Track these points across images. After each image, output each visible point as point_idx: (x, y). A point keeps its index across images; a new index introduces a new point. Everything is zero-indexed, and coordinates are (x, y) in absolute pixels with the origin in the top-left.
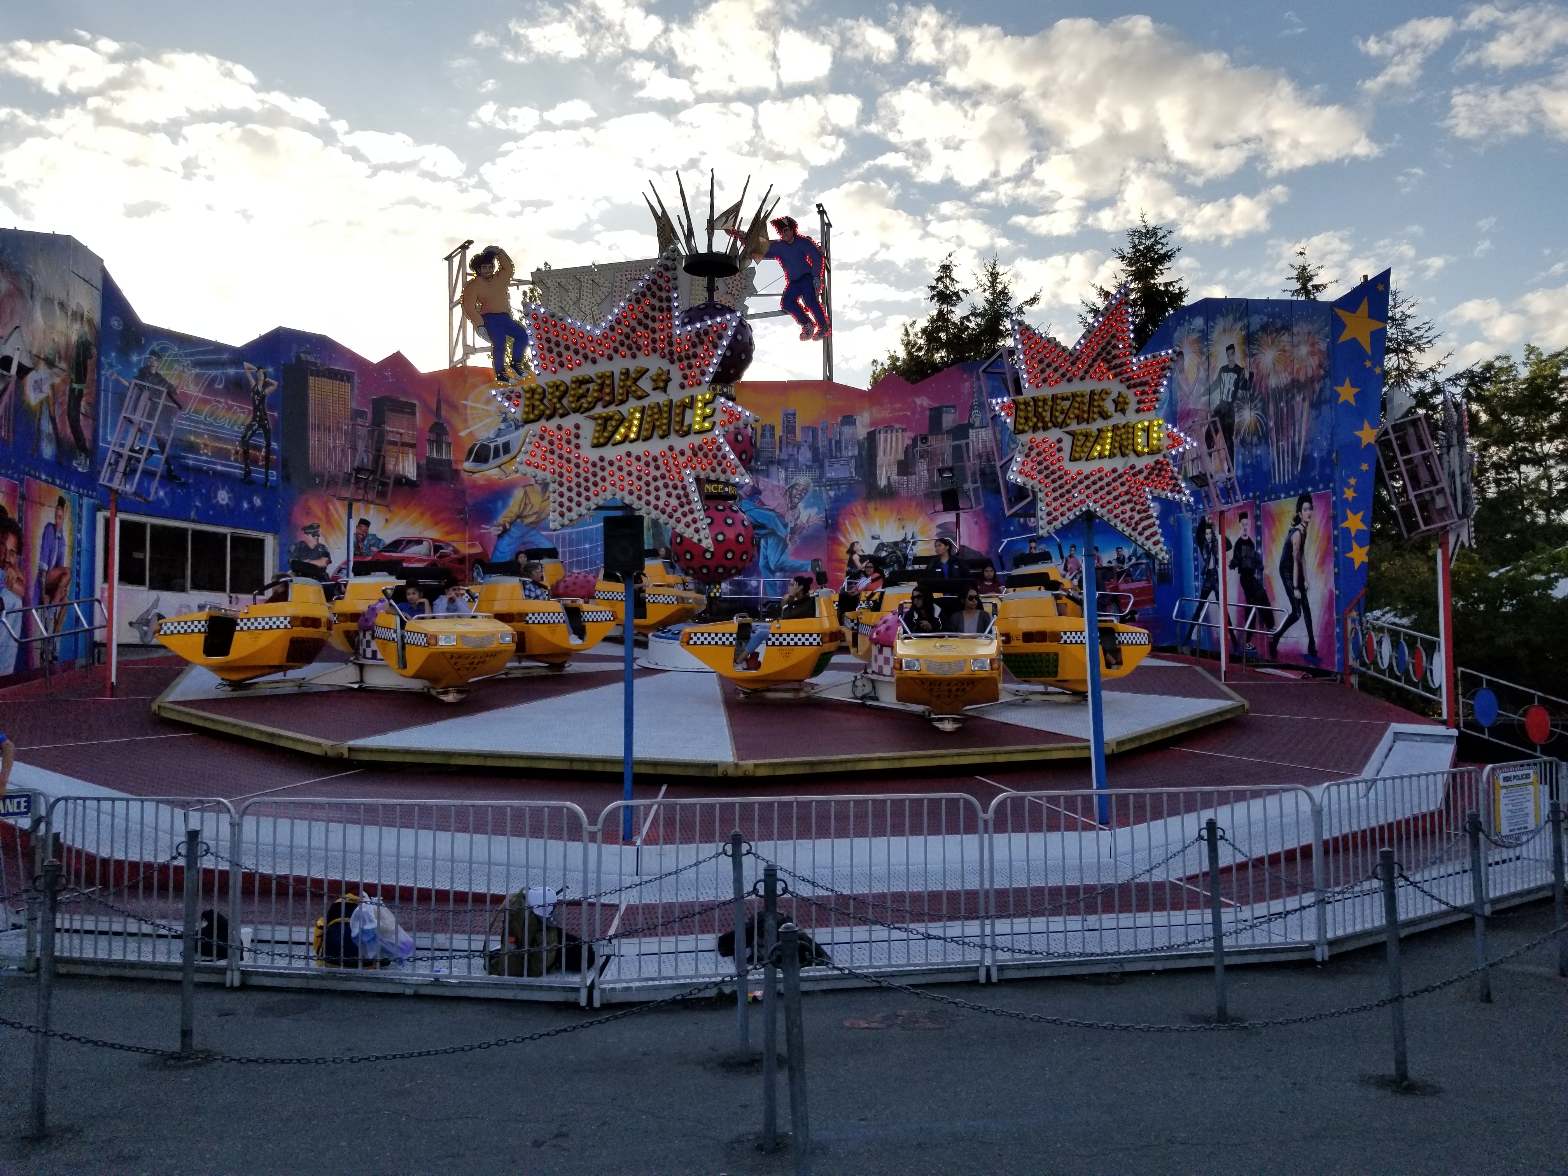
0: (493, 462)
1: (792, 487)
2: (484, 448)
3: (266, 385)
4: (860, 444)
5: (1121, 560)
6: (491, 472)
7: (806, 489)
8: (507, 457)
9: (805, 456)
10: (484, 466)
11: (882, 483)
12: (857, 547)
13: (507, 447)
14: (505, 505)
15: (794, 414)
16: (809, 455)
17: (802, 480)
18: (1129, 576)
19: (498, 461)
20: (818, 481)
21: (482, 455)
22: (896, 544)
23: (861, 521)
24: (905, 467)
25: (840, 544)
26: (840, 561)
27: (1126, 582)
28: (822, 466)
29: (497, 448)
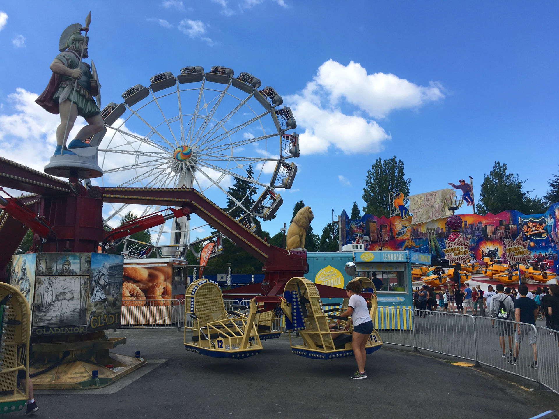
0: (401, 235)
1: (467, 237)
2: (399, 232)
3: (364, 225)
4: (483, 228)
5: (546, 255)
6: (401, 237)
7: (471, 238)
8: (404, 234)
9: (470, 231)
10: (400, 236)
11: (489, 237)
12: (484, 251)
13: (404, 232)
14: (404, 244)
15: (467, 222)
16: (471, 230)
17: (470, 236)
18: (548, 258)
19: (402, 235)
20: (473, 236)
21: (399, 234)
22: (493, 250)
23: (484, 245)
24: (494, 233)
25: (480, 250)
26: (481, 254)
27: (548, 260)
28: (474, 233)
29: (402, 232)
